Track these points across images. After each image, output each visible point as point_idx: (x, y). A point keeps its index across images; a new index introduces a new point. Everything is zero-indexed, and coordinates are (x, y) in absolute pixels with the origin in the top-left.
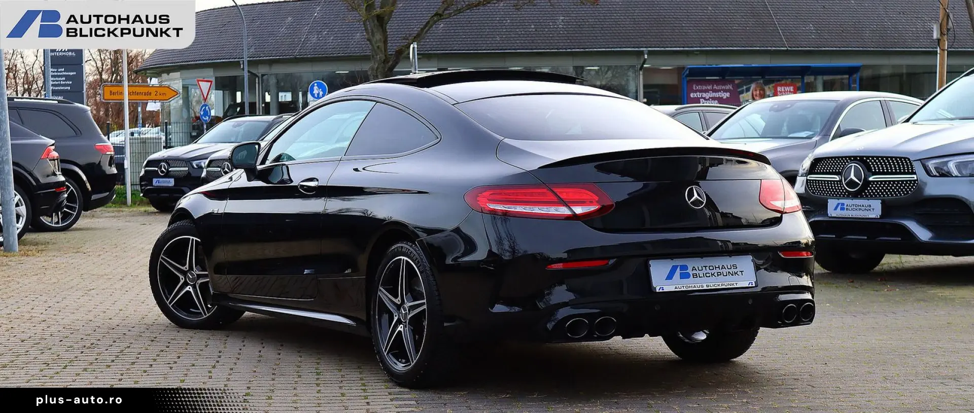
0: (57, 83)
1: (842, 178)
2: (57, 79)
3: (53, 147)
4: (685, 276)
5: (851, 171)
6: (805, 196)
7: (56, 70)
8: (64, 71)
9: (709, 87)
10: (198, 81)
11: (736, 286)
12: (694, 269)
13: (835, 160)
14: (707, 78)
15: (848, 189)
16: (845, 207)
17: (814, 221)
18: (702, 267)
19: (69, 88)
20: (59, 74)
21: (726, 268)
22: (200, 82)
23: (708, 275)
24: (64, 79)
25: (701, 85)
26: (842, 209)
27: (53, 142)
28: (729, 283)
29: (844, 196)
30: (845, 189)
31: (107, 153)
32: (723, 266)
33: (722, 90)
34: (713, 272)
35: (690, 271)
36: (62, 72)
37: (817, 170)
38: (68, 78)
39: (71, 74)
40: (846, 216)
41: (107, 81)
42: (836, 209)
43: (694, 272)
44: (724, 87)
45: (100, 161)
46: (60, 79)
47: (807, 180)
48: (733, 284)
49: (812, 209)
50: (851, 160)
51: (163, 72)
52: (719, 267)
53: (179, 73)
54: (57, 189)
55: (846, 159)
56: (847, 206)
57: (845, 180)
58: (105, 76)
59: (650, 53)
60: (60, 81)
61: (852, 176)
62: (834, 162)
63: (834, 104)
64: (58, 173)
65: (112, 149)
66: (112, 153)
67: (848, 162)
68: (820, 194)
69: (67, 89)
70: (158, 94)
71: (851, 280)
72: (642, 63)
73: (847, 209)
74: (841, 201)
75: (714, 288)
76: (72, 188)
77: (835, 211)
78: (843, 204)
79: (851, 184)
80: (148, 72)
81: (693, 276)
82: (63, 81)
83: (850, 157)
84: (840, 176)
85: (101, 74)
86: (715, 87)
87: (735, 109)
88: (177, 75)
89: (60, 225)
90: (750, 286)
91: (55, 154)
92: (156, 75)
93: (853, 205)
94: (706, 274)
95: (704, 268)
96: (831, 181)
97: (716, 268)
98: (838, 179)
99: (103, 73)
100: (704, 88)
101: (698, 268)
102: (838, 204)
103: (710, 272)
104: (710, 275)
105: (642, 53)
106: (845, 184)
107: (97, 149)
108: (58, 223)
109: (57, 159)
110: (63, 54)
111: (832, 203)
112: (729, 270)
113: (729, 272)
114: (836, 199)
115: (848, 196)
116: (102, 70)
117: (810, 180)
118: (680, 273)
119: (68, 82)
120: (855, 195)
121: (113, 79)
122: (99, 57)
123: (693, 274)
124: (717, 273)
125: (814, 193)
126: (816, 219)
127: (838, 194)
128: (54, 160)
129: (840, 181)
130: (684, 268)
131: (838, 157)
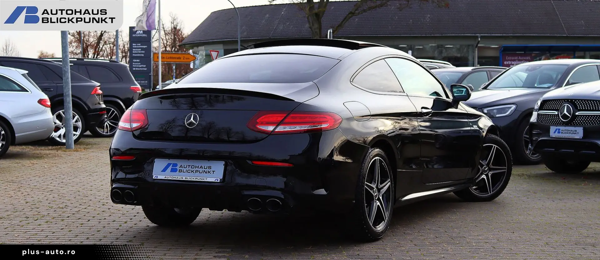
0: (136, 52)
1: (559, 112)
2: (136, 50)
3: (99, 88)
4: (174, 170)
5: (564, 108)
6: (536, 124)
7: (136, 45)
8: (140, 45)
9: (516, 58)
10: (211, 51)
11: (205, 181)
12: (181, 166)
13: (558, 101)
14: (517, 52)
15: (563, 120)
16: (561, 131)
17: (542, 140)
18: (187, 166)
19: (143, 55)
20: (137, 47)
21: (203, 168)
22: (212, 52)
23: (189, 171)
24: (140, 50)
25: (511, 57)
26: (559, 132)
27: (99, 84)
28: (202, 178)
29: (560, 124)
30: (561, 120)
31: (137, 92)
32: (201, 166)
33: (524, 59)
34: (193, 169)
35: (178, 168)
36: (139, 46)
37: (544, 108)
38: (142, 49)
39: (144, 47)
40: (561, 137)
41: (169, 51)
42: (555, 132)
43: (181, 168)
44: (525, 58)
45: (133, 97)
46: (138, 50)
47: (538, 114)
48: (203, 179)
49: (541, 132)
50: (565, 102)
51: (195, 46)
52: (198, 167)
53: (203, 47)
54: (100, 113)
55: (562, 101)
56: (562, 130)
57: (561, 114)
58: (168, 49)
59: (482, 37)
60: (138, 51)
61: (565, 112)
62: (557, 103)
63: (566, 67)
64: (101, 103)
65: (141, 90)
66: (141, 92)
67: (563, 103)
68: (546, 123)
69: (142, 56)
70: (185, 58)
71: (564, 178)
72: (477, 43)
73: (562, 133)
74: (558, 127)
75: (190, 180)
76: (116, 112)
77: (554, 134)
78: (559, 129)
79: (565, 116)
80: (187, 46)
81: (179, 171)
82: (140, 51)
83: (564, 100)
84: (558, 112)
85: (166, 47)
86: (520, 58)
87: (505, 69)
88: (203, 48)
89: (109, 134)
90: (216, 181)
91: (100, 92)
92: (191, 48)
93: (566, 130)
94: (188, 170)
95: (188, 167)
96: (553, 115)
97: (196, 167)
98: (557, 114)
99: (168, 47)
100: (513, 58)
101: (184, 166)
102: (557, 129)
103: (191, 169)
104: (191, 171)
105: (477, 37)
106: (561, 117)
107: (131, 89)
108: (107, 132)
109: (101, 95)
110: (140, 35)
111: (553, 129)
112: (205, 170)
113: (204, 171)
114: (555, 126)
115: (563, 124)
116: (167, 45)
117: (540, 114)
118: (172, 168)
119: (142, 52)
120: (566, 124)
121: (173, 50)
122: (165, 38)
123: (179, 170)
124: (196, 170)
125: (542, 122)
126: (543, 138)
127: (557, 123)
128: (99, 95)
129: (558, 115)
130: (175, 165)
131: (560, 100)
